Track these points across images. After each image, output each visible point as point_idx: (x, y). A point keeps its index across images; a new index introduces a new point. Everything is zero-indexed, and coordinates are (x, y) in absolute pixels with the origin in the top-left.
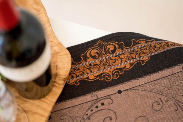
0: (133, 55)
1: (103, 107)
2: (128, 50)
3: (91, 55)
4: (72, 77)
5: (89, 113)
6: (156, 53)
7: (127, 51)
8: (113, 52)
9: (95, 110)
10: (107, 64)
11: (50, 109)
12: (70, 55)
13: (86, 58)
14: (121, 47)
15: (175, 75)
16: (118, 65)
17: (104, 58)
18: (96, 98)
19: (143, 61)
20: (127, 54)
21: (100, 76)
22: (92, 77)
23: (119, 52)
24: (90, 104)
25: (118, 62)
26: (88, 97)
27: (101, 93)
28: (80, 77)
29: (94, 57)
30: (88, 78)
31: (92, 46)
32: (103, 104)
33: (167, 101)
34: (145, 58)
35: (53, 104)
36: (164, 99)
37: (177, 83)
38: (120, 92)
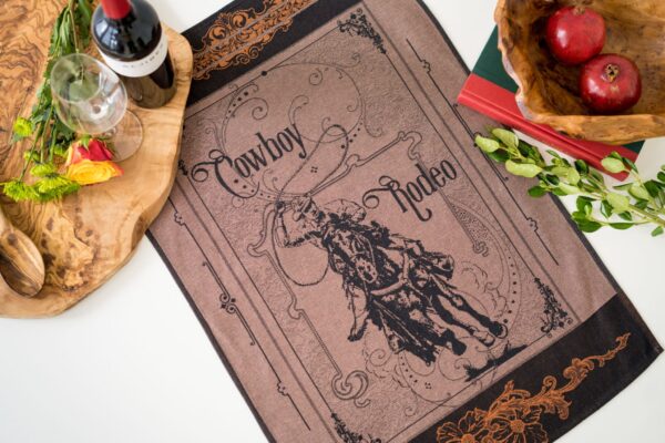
0: (271, 22)
1: (248, 98)
2: (262, 17)
3: (214, 36)
4: (198, 70)
5: (232, 109)
6: (299, 12)
7: (260, 18)
8: (243, 24)
9: (238, 103)
10: (238, 41)
11: (179, 121)
12: (187, 42)
13: (209, 42)
14: (251, 15)
15: (331, 34)
16: (254, 39)
17: (233, 34)
18: (235, 88)
19: (285, 26)
20: (262, 22)
21: (234, 59)
22: (223, 63)
23: (250, 22)
24: (230, 98)
25: (253, 35)
26: (226, 90)
27: (240, 82)
28: (209, 67)
29: (219, 37)
30: (219, 66)
31: (214, 23)
32: (246, 94)
33: (327, 69)
34: (287, 21)
35: (183, 107)
36: (322, 68)
37: (335, 44)
38: (264, 73)
